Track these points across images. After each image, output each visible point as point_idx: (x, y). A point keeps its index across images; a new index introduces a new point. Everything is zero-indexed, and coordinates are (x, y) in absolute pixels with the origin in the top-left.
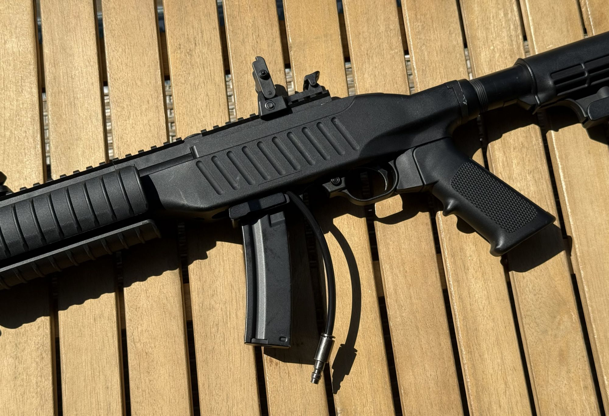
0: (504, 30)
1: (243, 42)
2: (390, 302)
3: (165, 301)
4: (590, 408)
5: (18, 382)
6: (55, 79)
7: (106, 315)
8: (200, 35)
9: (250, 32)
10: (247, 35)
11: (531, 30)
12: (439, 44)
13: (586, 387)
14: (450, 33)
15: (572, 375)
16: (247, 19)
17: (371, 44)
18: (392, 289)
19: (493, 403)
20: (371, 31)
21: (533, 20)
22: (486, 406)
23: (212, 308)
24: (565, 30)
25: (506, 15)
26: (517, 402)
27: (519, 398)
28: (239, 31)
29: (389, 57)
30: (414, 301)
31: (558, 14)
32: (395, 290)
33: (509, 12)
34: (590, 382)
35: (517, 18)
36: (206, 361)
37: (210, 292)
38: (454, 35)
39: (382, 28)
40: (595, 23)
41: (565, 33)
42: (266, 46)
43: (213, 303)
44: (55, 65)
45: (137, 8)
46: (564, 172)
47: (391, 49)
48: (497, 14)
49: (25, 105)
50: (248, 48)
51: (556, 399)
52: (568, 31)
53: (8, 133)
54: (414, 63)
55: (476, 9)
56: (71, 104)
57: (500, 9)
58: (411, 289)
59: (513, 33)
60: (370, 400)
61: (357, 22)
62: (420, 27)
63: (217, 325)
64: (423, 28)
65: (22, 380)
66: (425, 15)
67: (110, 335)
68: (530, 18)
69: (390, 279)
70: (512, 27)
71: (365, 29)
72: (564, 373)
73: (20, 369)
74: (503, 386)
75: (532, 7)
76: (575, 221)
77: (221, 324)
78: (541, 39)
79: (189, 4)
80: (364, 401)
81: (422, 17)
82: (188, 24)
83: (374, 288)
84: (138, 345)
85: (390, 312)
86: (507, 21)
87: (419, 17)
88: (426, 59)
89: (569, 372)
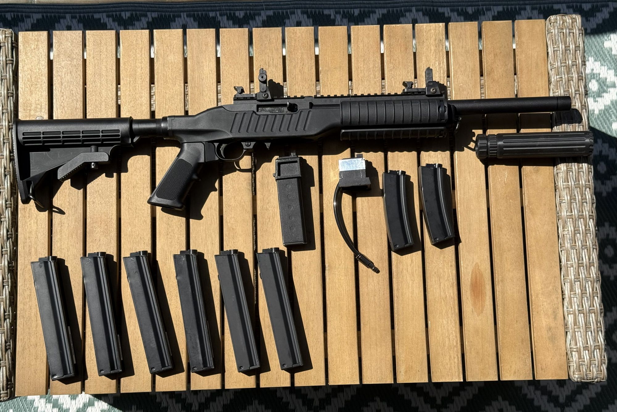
0: (437, 73)
1: (295, 67)
2: (359, 215)
3: (243, 203)
4: (452, 276)
5: (169, 236)
6: (193, 79)
7: (214, 207)
8: (272, 60)
9: (299, 61)
10: (297, 63)
11: (452, 74)
12: (401, 78)
13: (451, 266)
14: (408, 72)
15: (445, 259)
16: (298, 54)
17: (364, 74)
18: (360, 208)
19: (404, 269)
20: (365, 66)
21: (454, 69)
22: (401, 270)
23: (267, 209)
24: (470, 76)
25: (439, 64)
26: (416, 270)
27: (417, 268)
28: (293, 61)
29: (373, 82)
30: (371, 215)
31: (468, 67)
32: (362, 209)
33: (442, 63)
34: (454, 263)
35: (446, 67)
36: (262, 236)
37: (267, 201)
38: (410, 73)
39: (371, 66)
40: (487, 73)
41: (470, 78)
42: (307, 69)
43: (268, 207)
44: (193, 71)
45: (239, 42)
46: (458, 155)
47: (375, 78)
48: (435, 63)
49: (177, 92)
50: (298, 70)
51: (436, 270)
52: (472, 77)
53: (167, 107)
54: (387, 87)
55: (424, 59)
56: (201, 93)
57: (436, 61)
58: (370, 210)
59: (442, 75)
60: (343, 262)
61: (358, 61)
62: (392, 67)
63: (269, 218)
64: (393, 68)
65: (171, 235)
66: (396, 60)
67: (215, 218)
68: (452, 68)
69: (360, 203)
70: (442, 71)
71: (362, 66)
72: (441, 258)
73: (170, 231)
74: (410, 262)
75: (454, 61)
76: (460, 181)
77: (271, 218)
78: (456, 80)
79: (267, 43)
80: (340, 263)
81: (394, 61)
82: (266, 54)
83: (351, 207)
84: (229, 224)
85: (359, 220)
86: (440, 68)
87: (392, 61)
88: (393, 85)
89: (444, 257)
